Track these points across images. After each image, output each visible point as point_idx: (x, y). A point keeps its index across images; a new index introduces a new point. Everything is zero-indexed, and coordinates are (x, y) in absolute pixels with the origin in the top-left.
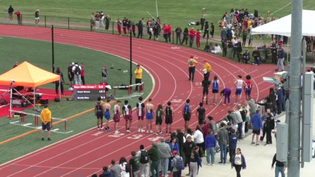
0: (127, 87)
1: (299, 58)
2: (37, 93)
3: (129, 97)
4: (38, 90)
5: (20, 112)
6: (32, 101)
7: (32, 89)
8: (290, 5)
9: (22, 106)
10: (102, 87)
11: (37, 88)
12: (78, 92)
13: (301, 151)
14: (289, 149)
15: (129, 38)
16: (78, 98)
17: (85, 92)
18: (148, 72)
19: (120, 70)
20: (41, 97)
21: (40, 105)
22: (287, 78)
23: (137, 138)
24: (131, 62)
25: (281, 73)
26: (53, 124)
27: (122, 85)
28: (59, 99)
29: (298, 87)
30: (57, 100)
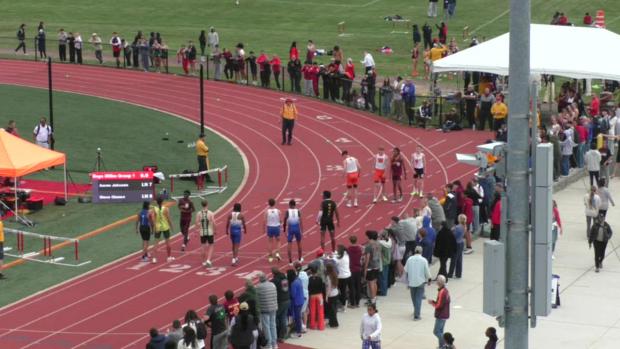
0: (196, 175)
1: (523, 116)
2: (20, 190)
3: (199, 196)
4: (23, 182)
6: (11, 205)
7: (12, 181)
8: (507, 14)
10: (147, 175)
11: (20, 178)
12: (101, 186)
13: (529, 295)
14: (508, 291)
15: (198, 80)
16: (102, 197)
17: (114, 185)
18: (235, 146)
19: (181, 142)
20: (28, 196)
21: (26, 211)
22: (503, 155)
23: (216, 273)
24: (202, 128)
25: (490, 146)
26: (52, 248)
27: (186, 172)
28: (63, 199)
29: (524, 172)
30: (60, 202)
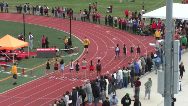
1: (171, 32)
2: (14, 54)
3: (70, 56)
5: (5, 65)
6: (12, 58)
7: (12, 51)
9: (6, 61)
10: (54, 49)
11: (15, 50)
13: (172, 87)
14: (165, 86)
15: (70, 20)
18: (81, 41)
20: (17, 56)
21: (16, 60)
22: (164, 44)
23: (75, 80)
24: (71, 35)
25: (160, 41)
29: (170, 49)
30: (27, 58)
